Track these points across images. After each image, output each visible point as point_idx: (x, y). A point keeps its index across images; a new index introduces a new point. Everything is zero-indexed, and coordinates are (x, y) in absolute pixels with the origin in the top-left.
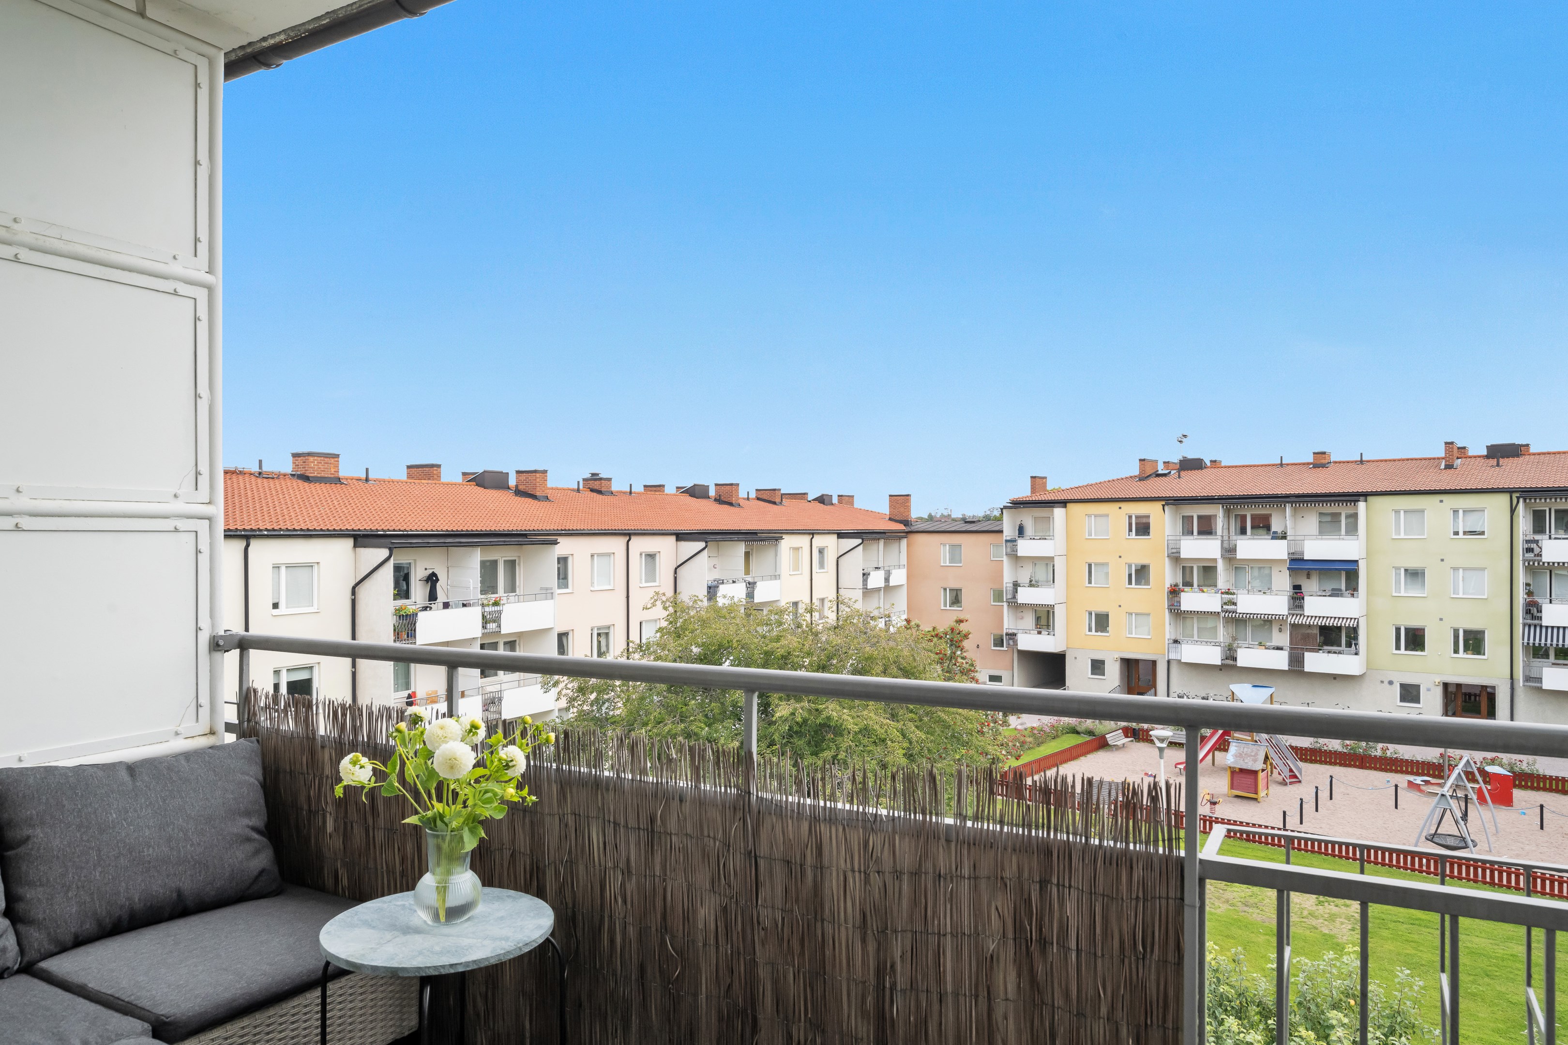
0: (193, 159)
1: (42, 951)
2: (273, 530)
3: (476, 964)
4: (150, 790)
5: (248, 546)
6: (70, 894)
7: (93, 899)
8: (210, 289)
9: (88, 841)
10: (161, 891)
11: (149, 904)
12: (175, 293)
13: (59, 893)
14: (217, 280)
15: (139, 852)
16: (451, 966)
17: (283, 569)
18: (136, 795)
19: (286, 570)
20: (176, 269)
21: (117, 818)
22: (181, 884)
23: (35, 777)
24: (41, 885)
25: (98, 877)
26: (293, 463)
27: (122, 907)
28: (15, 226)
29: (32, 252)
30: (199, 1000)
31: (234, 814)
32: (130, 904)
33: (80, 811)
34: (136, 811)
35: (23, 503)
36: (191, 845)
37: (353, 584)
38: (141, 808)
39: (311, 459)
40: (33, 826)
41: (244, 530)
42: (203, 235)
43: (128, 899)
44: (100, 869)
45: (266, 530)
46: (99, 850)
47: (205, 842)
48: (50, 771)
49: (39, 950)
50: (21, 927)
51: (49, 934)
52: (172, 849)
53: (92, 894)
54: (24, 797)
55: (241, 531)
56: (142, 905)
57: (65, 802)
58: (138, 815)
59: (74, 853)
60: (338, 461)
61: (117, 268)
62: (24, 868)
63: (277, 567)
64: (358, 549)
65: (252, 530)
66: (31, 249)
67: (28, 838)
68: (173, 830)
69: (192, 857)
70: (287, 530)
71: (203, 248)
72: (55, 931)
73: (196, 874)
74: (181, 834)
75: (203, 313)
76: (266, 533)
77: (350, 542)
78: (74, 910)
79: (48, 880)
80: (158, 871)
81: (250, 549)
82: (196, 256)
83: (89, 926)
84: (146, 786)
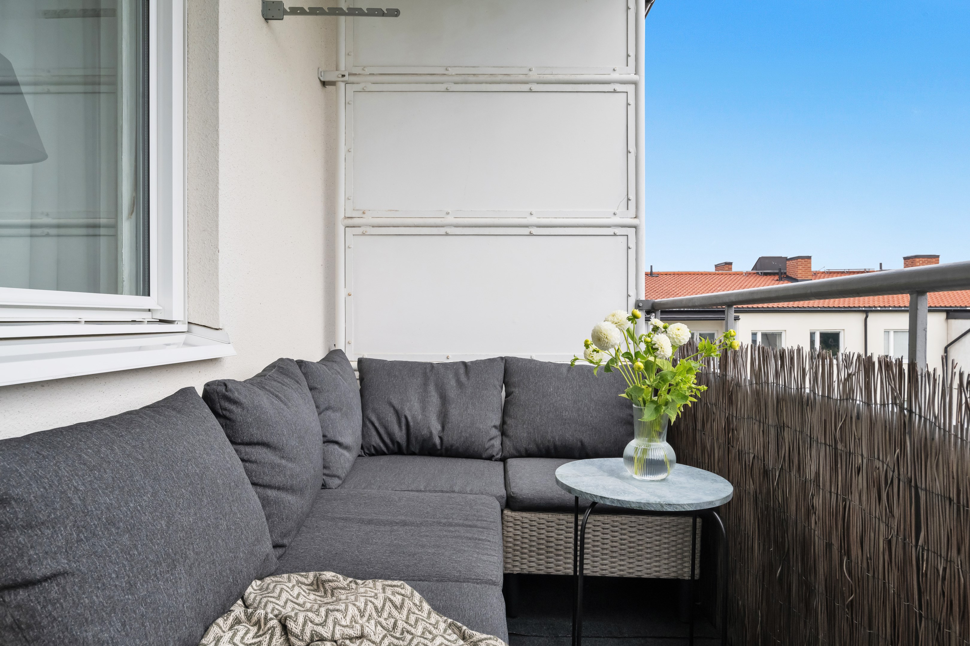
0: (626, 7)
1: (510, 452)
2: (885, 307)
3: (620, 504)
4: (574, 380)
5: (867, 317)
6: (525, 426)
7: (534, 432)
8: (635, 84)
9: (537, 400)
10: (571, 439)
11: (564, 444)
12: (615, 91)
13: (520, 424)
14: (642, 79)
15: (560, 413)
16: (602, 497)
17: (892, 333)
18: (566, 381)
19: (894, 335)
20: (615, 76)
21: (553, 391)
22: (583, 438)
23: (523, 363)
24: (514, 418)
25: (538, 421)
26: (904, 264)
27: (549, 441)
28: (531, 73)
29: (538, 85)
30: (533, 492)
31: (622, 405)
32: (553, 441)
33: (536, 383)
34: (563, 389)
35: (533, 220)
36: (591, 417)
37: (946, 345)
38: (567, 389)
39: (917, 260)
40: (515, 387)
41: (864, 307)
42: (632, 53)
43: (552, 437)
44: (539, 416)
45: (880, 307)
46: (541, 406)
47: (600, 417)
48: (531, 361)
49: (509, 452)
50: (504, 437)
51: (513, 445)
52: (579, 415)
53: (534, 429)
54: (515, 371)
55: (862, 307)
56: (560, 443)
57: (531, 377)
58: (564, 392)
59: (529, 405)
60: (939, 260)
61: (582, 84)
62: (509, 408)
63: (887, 332)
64: (950, 321)
65: (870, 307)
66: (538, 83)
67: (513, 392)
68: (582, 405)
69: (591, 424)
70: (895, 307)
71: (632, 60)
72: (516, 444)
73: (592, 434)
74: (586, 409)
75: (632, 101)
76: (879, 309)
77: (943, 315)
78: (525, 435)
79: (517, 416)
80: (570, 426)
81: (868, 319)
82: (627, 66)
83: (532, 447)
84: (573, 378)
